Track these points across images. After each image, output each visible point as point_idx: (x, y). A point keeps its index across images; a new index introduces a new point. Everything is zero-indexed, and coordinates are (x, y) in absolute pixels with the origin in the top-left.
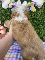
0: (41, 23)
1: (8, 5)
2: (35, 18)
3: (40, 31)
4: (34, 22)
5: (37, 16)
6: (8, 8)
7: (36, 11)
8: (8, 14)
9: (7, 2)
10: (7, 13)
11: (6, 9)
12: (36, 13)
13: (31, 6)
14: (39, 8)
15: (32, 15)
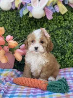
2: (67, 26)
4: (66, 34)
5: (70, 22)
7: (67, 12)
8: (11, 21)
10: (8, 19)
11: (6, 12)
12: (68, 16)
13: (56, 4)
15: (60, 20)
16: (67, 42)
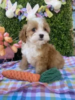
0: (62, 31)
1: (15, 12)
2: (53, 26)
3: (63, 43)
4: (53, 31)
5: (55, 23)
6: (14, 18)
7: (53, 16)
8: (14, 25)
9: (13, 9)
12: (54, 19)
13: (45, 11)
14: (57, 12)
16: (54, 37)
